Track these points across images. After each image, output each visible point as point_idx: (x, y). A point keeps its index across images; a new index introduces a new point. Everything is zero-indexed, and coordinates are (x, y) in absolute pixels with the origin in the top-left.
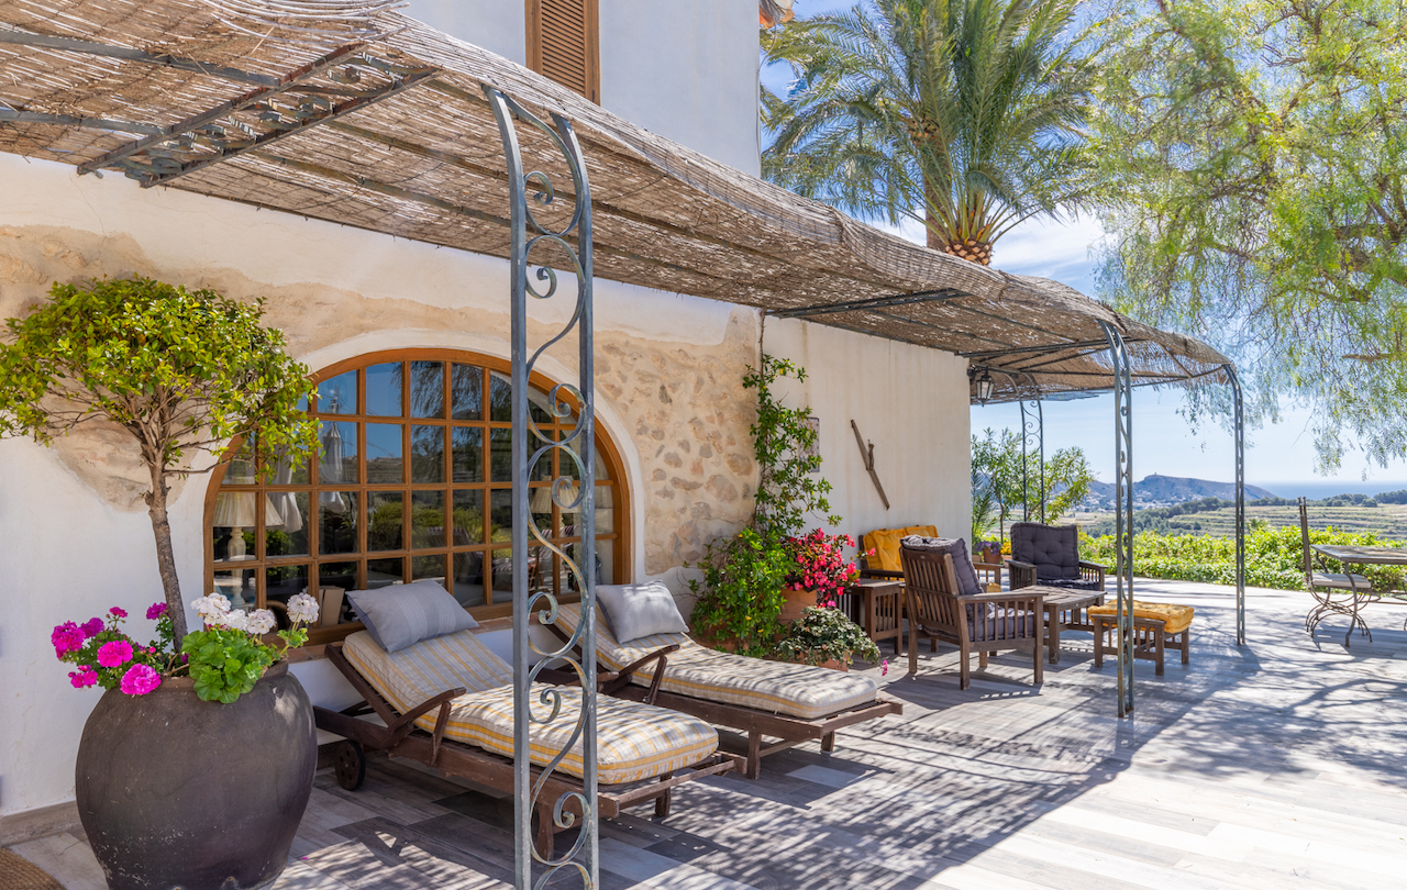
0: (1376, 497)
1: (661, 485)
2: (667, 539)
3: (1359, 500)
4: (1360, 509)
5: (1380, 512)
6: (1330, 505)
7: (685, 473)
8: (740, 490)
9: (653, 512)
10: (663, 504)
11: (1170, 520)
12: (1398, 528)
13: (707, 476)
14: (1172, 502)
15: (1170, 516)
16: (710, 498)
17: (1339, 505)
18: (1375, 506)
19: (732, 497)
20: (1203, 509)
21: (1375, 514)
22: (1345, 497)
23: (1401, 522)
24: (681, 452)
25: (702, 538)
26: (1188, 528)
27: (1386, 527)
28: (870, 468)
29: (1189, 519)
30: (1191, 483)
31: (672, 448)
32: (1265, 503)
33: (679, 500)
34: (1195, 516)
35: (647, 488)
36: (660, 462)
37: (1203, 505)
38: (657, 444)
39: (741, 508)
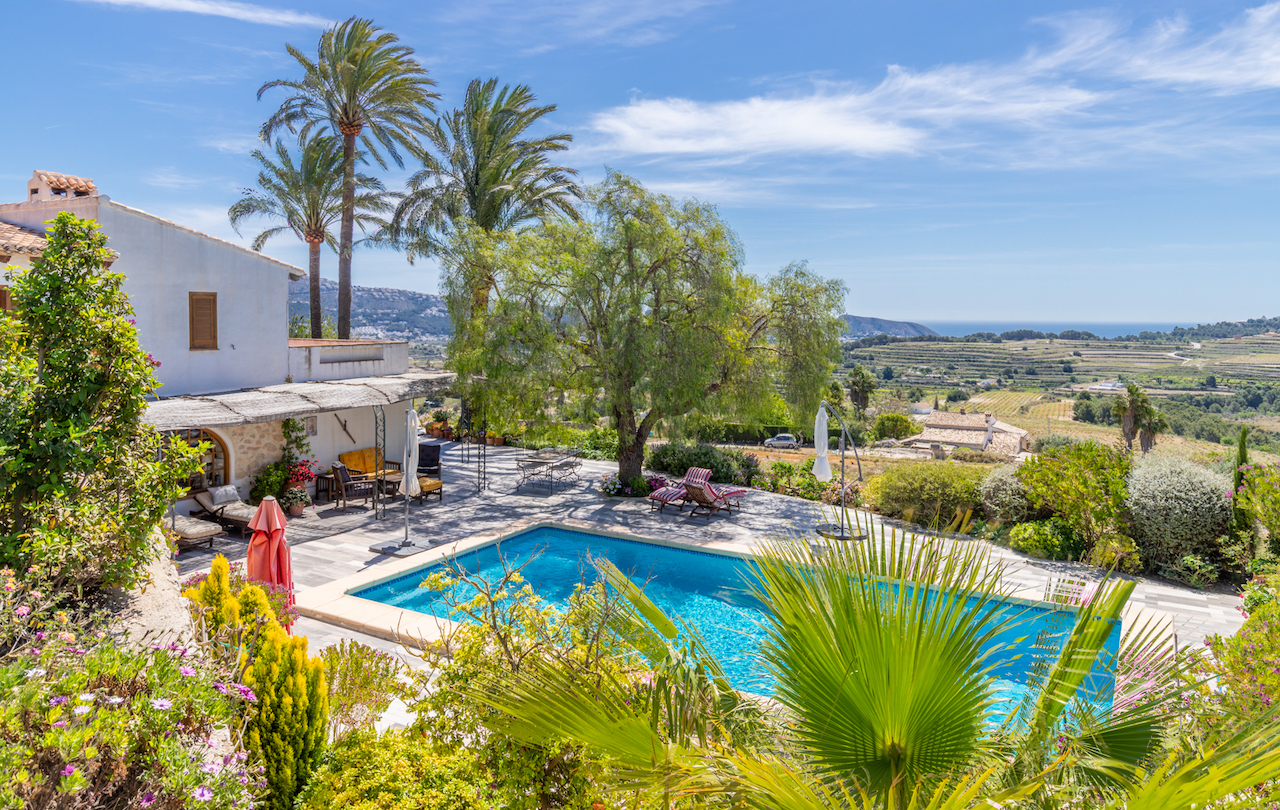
0: (1002, 335)
1: (242, 450)
2: (245, 468)
3: (989, 337)
4: (988, 344)
5: (1002, 347)
6: (968, 341)
7: (253, 445)
8: (278, 447)
9: (238, 460)
10: (243, 456)
11: (852, 353)
12: (1014, 359)
13: (263, 444)
14: (859, 337)
15: (852, 349)
16: (265, 452)
17: (975, 341)
18: (1001, 342)
19: (274, 449)
20: (876, 344)
21: (999, 349)
22: (980, 335)
23: (1016, 355)
24: (251, 439)
25: (260, 465)
26: (865, 358)
27: (1005, 358)
28: (345, 429)
29: (866, 352)
30: (873, 321)
31: (247, 438)
32: (921, 339)
33: (250, 453)
34: (870, 349)
35: (236, 452)
36: (242, 443)
37: (877, 341)
38: (240, 438)
39: (278, 453)
